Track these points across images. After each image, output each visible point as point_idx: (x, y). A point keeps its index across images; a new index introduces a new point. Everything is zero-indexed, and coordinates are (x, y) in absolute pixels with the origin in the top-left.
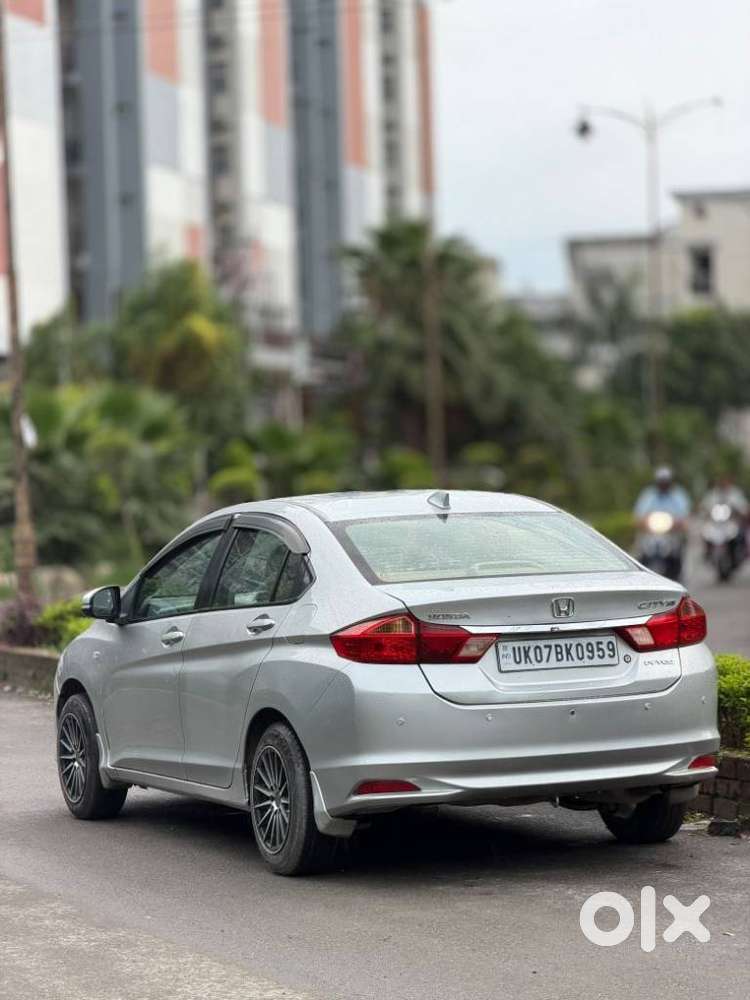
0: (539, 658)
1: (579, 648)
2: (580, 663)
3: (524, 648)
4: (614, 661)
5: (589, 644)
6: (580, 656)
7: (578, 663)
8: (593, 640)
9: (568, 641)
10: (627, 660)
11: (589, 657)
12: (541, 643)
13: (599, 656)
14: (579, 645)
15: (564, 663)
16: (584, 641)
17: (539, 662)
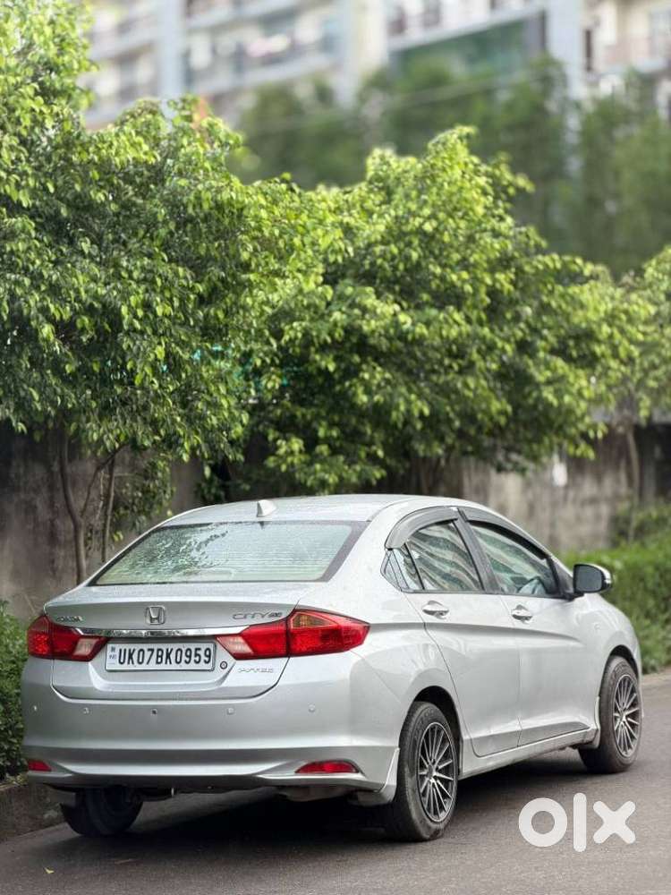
0: (141, 660)
1: (179, 653)
2: (178, 667)
3: (130, 650)
4: (209, 666)
5: (189, 649)
6: (178, 660)
7: (174, 666)
8: (193, 646)
9: (170, 646)
10: (224, 665)
11: (186, 662)
12: (145, 647)
13: (195, 661)
14: (179, 649)
15: (163, 666)
16: (184, 647)
17: (140, 663)
